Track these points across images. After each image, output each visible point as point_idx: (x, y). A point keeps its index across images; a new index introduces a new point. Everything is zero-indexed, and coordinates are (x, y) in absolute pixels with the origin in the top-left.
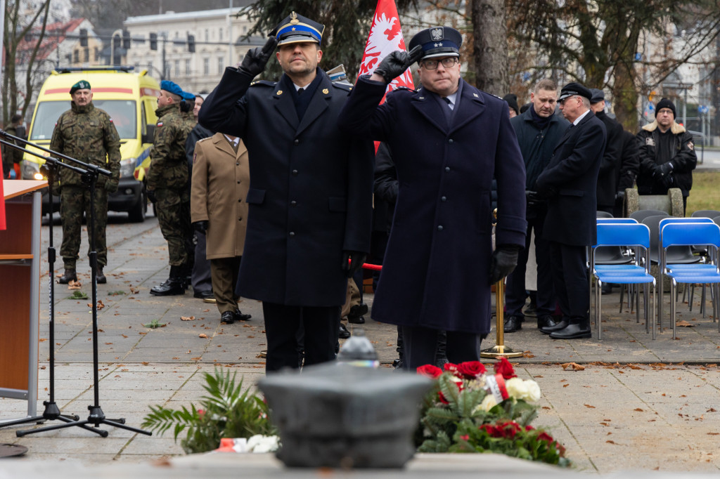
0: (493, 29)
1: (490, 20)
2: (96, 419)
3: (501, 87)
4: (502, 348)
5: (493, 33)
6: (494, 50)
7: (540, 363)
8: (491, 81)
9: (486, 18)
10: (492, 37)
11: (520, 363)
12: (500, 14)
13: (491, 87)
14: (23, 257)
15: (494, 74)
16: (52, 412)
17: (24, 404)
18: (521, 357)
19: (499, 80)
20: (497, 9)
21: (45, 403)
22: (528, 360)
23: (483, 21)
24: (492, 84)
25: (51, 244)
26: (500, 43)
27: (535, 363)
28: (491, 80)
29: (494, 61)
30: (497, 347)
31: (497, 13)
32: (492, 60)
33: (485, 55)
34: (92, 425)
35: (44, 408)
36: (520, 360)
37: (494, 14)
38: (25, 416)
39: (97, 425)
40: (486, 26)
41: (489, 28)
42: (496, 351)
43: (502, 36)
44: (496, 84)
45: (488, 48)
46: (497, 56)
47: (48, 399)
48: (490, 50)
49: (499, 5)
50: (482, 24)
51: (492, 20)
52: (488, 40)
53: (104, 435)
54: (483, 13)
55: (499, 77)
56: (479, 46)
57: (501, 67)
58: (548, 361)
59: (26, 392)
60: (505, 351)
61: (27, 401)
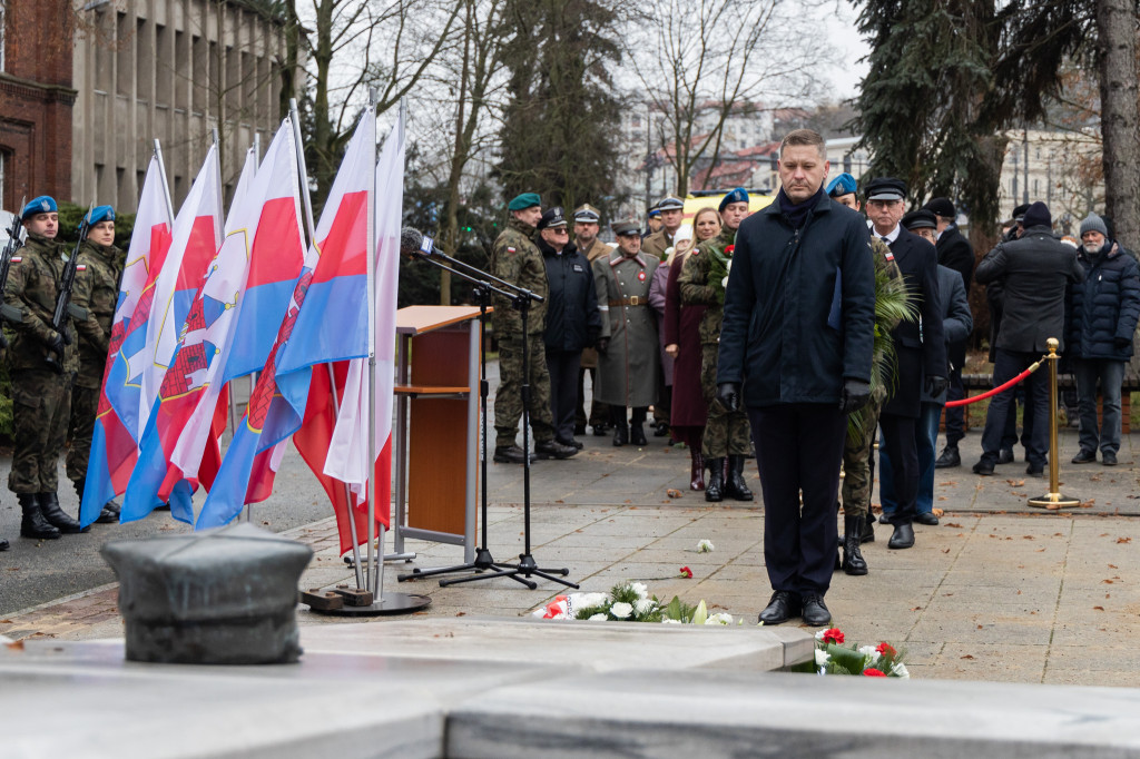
0: (1124, 141)
1: (1120, 131)
2: (525, 570)
3: (1133, 206)
4: (1056, 496)
5: (1124, 146)
6: (1124, 164)
7: (1096, 514)
8: (1122, 199)
9: (1116, 130)
10: (1122, 150)
11: (1074, 514)
12: (1132, 125)
13: (1121, 206)
14: (460, 390)
15: (1124, 191)
16: (484, 560)
17: (461, 549)
18: (1078, 506)
19: (1130, 198)
20: (1129, 120)
21: (478, 550)
22: (1082, 510)
23: (1113, 132)
24: (1123, 202)
25: (484, 377)
26: (1132, 157)
27: (1090, 514)
28: (1122, 197)
29: (1125, 177)
30: (1050, 495)
31: (1129, 123)
32: (1122, 176)
33: (1115, 170)
34: (523, 576)
35: (476, 555)
36: (1074, 510)
37: (1125, 125)
38: (461, 562)
39: (528, 576)
40: (1116, 138)
41: (1119, 140)
42: (1048, 500)
43: (1134, 149)
44: (1127, 202)
45: (1118, 162)
46: (1129, 172)
47: (480, 546)
48: (1121, 165)
49: (1131, 115)
50: (1111, 136)
51: (1122, 132)
52: (1118, 153)
53: (533, 586)
54: (1113, 124)
55: (1130, 193)
56: (1108, 161)
57: (1133, 183)
58: (1106, 512)
59: (463, 537)
60: (1060, 500)
61: (463, 548)
